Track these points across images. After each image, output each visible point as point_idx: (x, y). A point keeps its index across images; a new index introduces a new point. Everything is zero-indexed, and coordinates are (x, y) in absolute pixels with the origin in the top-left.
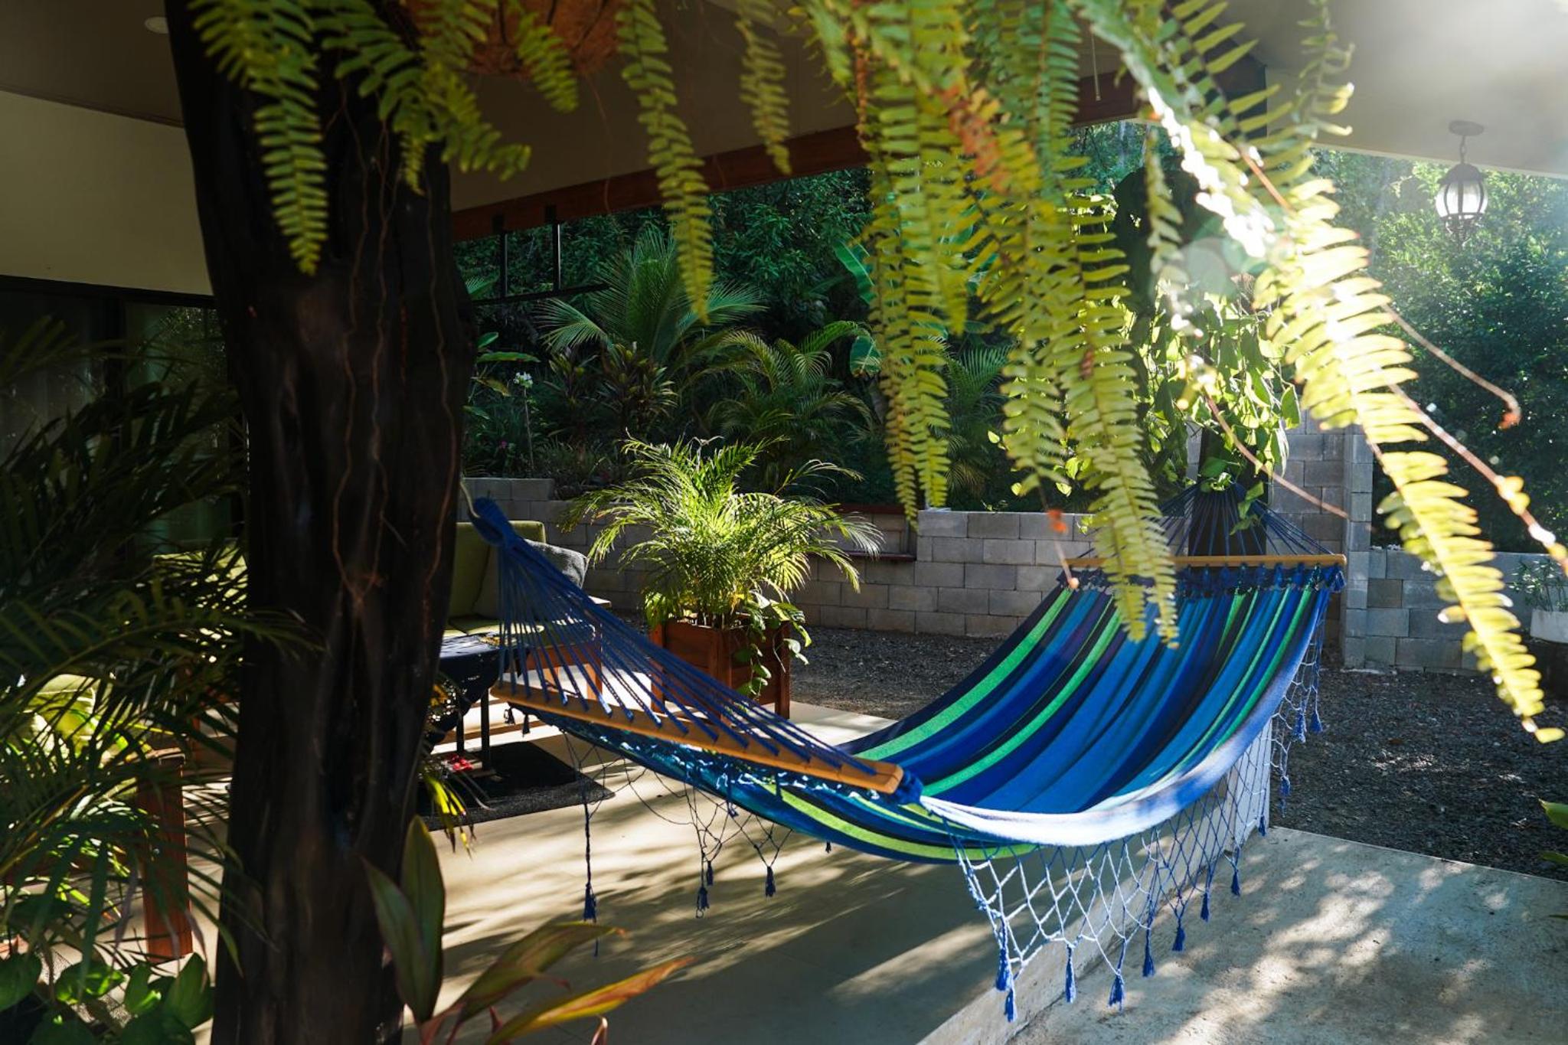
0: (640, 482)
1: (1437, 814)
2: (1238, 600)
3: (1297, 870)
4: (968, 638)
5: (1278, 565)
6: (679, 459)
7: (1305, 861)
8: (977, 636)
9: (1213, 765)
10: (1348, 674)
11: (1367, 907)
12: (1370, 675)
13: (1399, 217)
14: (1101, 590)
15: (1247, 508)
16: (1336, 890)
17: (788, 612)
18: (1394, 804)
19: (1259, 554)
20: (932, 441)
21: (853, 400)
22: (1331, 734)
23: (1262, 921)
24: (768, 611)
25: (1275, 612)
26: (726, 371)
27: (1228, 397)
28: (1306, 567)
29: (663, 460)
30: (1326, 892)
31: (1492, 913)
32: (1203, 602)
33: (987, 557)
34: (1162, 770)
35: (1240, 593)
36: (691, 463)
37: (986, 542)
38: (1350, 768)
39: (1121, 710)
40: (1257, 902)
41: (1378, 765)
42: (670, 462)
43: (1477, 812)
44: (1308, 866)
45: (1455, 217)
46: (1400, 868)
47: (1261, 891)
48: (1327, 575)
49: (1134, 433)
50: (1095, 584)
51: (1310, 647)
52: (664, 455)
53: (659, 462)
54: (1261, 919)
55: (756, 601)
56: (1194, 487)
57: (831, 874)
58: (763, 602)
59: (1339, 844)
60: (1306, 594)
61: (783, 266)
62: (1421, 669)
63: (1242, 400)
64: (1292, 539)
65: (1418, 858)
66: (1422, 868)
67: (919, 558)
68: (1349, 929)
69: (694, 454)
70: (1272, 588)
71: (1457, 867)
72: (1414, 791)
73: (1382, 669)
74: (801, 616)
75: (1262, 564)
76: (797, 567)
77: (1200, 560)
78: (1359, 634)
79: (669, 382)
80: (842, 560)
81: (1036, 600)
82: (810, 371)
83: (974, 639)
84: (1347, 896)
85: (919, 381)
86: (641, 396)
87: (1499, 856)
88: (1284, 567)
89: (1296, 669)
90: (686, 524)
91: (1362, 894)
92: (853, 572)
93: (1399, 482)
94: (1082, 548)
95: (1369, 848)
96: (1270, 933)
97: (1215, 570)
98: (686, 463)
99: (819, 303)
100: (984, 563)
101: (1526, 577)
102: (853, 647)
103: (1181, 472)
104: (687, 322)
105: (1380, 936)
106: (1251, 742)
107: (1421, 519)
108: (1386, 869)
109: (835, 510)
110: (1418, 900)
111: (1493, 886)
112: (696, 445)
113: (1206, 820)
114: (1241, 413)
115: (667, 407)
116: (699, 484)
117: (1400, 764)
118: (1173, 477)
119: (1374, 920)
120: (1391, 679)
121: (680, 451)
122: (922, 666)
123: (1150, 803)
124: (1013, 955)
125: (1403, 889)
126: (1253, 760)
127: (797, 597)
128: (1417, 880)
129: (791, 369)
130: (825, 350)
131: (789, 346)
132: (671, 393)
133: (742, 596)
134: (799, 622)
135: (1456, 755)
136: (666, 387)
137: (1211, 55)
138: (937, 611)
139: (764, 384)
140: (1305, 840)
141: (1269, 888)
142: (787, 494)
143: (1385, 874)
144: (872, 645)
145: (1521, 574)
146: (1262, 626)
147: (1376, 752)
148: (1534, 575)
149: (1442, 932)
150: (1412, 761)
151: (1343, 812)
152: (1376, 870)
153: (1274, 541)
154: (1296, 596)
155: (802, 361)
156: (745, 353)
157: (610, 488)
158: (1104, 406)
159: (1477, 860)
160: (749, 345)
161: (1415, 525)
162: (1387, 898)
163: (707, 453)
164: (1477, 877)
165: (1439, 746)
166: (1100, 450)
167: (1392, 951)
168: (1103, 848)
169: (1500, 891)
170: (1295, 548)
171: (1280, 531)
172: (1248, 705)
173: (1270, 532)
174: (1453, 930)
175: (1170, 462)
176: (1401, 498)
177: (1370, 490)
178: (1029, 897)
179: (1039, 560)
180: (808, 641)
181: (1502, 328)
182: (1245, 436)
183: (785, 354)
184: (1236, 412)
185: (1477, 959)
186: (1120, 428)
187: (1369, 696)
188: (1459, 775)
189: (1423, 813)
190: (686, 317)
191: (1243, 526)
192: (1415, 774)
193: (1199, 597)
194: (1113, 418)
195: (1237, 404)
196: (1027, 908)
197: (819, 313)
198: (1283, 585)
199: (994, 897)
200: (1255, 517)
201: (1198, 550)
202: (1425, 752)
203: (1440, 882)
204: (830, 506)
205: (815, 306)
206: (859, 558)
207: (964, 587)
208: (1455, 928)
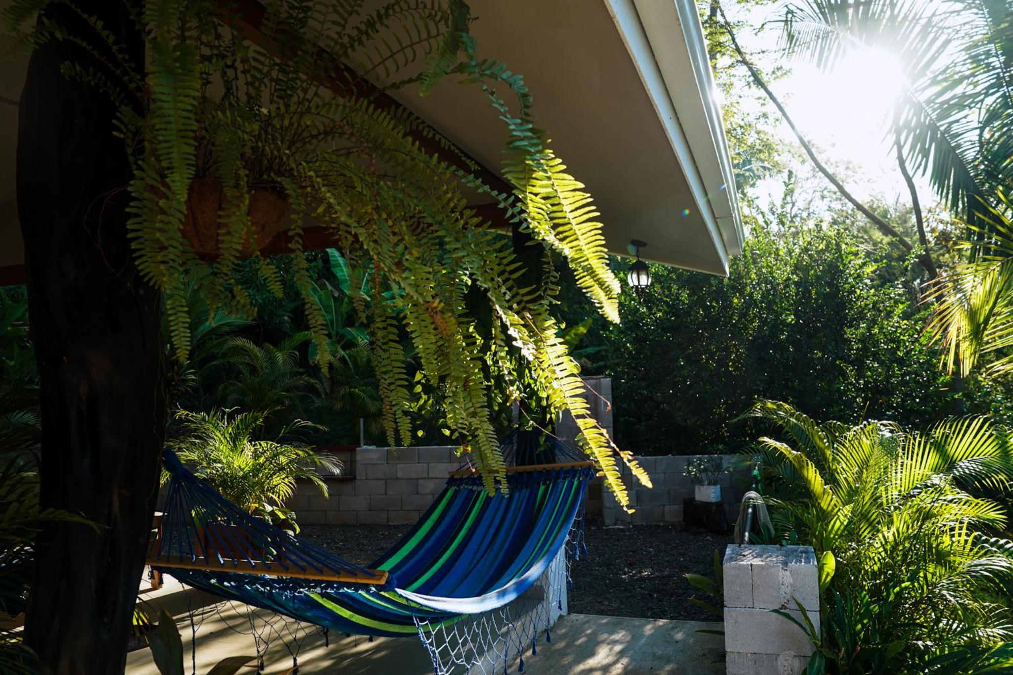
0: (190, 437)
1: (653, 598)
2: (542, 488)
3: (583, 634)
4: (390, 526)
5: (562, 468)
6: (213, 422)
7: (587, 630)
8: (396, 523)
9: (535, 572)
10: (607, 530)
11: (618, 648)
12: (619, 529)
13: (619, 274)
14: (470, 487)
15: (543, 439)
16: (603, 642)
17: (284, 513)
18: (632, 596)
19: (551, 463)
20: (404, 417)
21: (312, 381)
22: (599, 563)
23: (567, 662)
24: (272, 514)
25: (561, 493)
26: (229, 362)
27: (531, 381)
28: (576, 468)
29: (203, 423)
30: (598, 643)
31: (677, 642)
32: (524, 491)
33: (400, 475)
34: (508, 579)
35: (543, 484)
36: (221, 424)
37: (398, 466)
38: (609, 579)
39: (485, 552)
40: (563, 653)
41: (623, 577)
42: (207, 424)
43: (672, 595)
44: (589, 632)
45: (637, 287)
46: (634, 627)
47: (565, 647)
48: (586, 473)
49: (486, 411)
50: (467, 484)
51: (579, 511)
52: (203, 419)
53: (200, 424)
54: (566, 661)
55: (264, 507)
56: (517, 428)
57: (326, 664)
58: (269, 508)
59: (603, 619)
60: (576, 483)
61: (264, 296)
62: (645, 524)
63: (538, 383)
64: (568, 455)
65: (643, 621)
66: (646, 625)
67: (358, 478)
68: (610, 659)
69: (223, 418)
70: (559, 481)
71: (661, 622)
72: (642, 588)
73: (624, 525)
74: (294, 516)
75: (553, 468)
76: (288, 486)
77: (522, 468)
78: (612, 506)
79: (192, 371)
80: (317, 480)
81: (430, 500)
82: (284, 362)
83: (394, 526)
84: (608, 644)
85: (397, 392)
86: (173, 380)
87: (682, 615)
88: (564, 469)
89: (573, 521)
90: (220, 462)
91: (615, 642)
92: (325, 487)
93: (582, 429)
94: (455, 466)
95: (619, 619)
96: (570, 668)
97: (530, 473)
98: (218, 424)
99: (286, 318)
100: (397, 479)
101: (690, 468)
102: (318, 536)
103: (510, 421)
104: (202, 331)
105: (625, 661)
106: (552, 560)
107: (590, 442)
108: (627, 628)
109: (312, 450)
110: (643, 641)
111: (678, 629)
112: (224, 413)
113: (535, 611)
114: (538, 389)
115: (190, 387)
116: (227, 436)
117: (634, 575)
118: (506, 423)
119: (622, 654)
120: (629, 530)
121: (214, 417)
122: (363, 544)
123: (503, 594)
124: (441, 671)
125: (635, 637)
126: (553, 570)
127: (289, 504)
128: (643, 631)
129: (272, 361)
130: (294, 349)
131: (271, 347)
132: (193, 377)
133: (257, 505)
134: (292, 519)
135: (662, 567)
136: (191, 373)
137: (512, 272)
138: (370, 510)
139: (253, 370)
140: (586, 619)
141: (568, 645)
142: (282, 442)
143: (626, 631)
144: (331, 534)
145: (688, 467)
146: (555, 501)
147: (622, 570)
148: (694, 467)
149: (654, 655)
150: (640, 572)
151: (606, 603)
152: (622, 629)
153: (559, 456)
154: (571, 484)
155: (280, 357)
156: (242, 351)
157: (171, 441)
158: (474, 401)
159: (672, 618)
160: (245, 346)
161: (588, 444)
162: (628, 642)
163: (231, 417)
164: (671, 626)
165: (654, 563)
166: (474, 419)
167: (631, 667)
168: (481, 615)
169: (681, 631)
170: (569, 458)
171: (562, 451)
172: (549, 542)
173: (557, 452)
174: (659, 652)
175: (504, 415)
176: (583, 434)
177: (612, 425)
178: (447, 640)
179: (431, 475)
180: (298, 530)
181: (670, 337)
182: (541, 401)
183: (268, 352)
184: (536, 389)
185: (669, 664)
186: (480, 409)
187: (618, 540)
188: (663, 577)
189: (646, 598)
190: (201, 328)
191: (542, 449)
192: (642, 579)
193: (522, 488)
194: (478, 405)
195: (536, 385)
196: (446, 646)
197: (287, 324)
198: (564, 479)
199: (430, 640)
200: (548, 443)
201: (521, 463)
202: (647, 568)
203: (653, 631)
204: (310, 448)
205: (284, 320)
206: (329, 479)
207: (386, 494)
208: (660, 652)
